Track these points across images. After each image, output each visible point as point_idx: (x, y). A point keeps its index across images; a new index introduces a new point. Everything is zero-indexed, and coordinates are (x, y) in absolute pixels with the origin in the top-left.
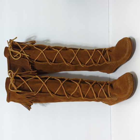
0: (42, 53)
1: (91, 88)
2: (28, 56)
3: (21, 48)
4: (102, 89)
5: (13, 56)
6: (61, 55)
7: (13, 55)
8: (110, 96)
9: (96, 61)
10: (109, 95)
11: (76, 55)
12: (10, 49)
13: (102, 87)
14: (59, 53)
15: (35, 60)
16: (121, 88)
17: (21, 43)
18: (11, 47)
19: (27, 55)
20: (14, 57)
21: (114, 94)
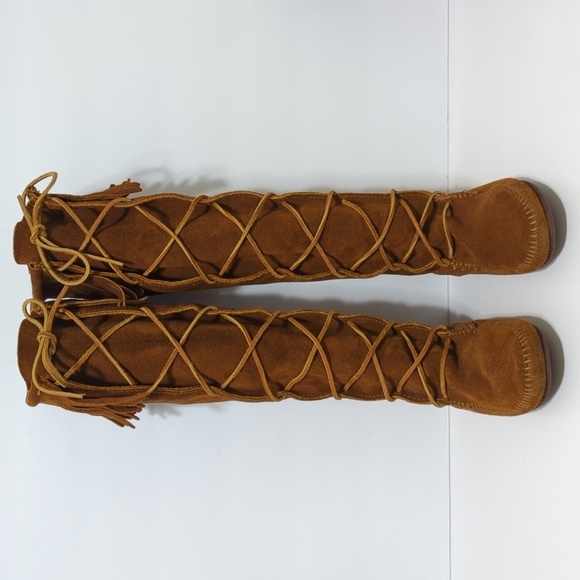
0: (175, 241)
1: (371, 359)
2: (121, 264)
3: (85, 230)
4: (416, 369)
5: (54, 268)
6: (253, 244)
7: (56, 264)
8: (445, 396)
9: (396, 251)
10: (443, 391)
11: (319, 242)
12: (38, 241)
13: (418, 360)
14: (246, 238)
15: (146, 274)
16: (493, 383)
17: (78, 197)
18: (40, 229)
19: (113, 261)
20: (61, 269)
21: (463, 393)
